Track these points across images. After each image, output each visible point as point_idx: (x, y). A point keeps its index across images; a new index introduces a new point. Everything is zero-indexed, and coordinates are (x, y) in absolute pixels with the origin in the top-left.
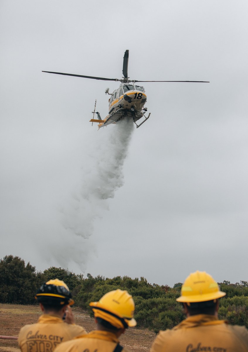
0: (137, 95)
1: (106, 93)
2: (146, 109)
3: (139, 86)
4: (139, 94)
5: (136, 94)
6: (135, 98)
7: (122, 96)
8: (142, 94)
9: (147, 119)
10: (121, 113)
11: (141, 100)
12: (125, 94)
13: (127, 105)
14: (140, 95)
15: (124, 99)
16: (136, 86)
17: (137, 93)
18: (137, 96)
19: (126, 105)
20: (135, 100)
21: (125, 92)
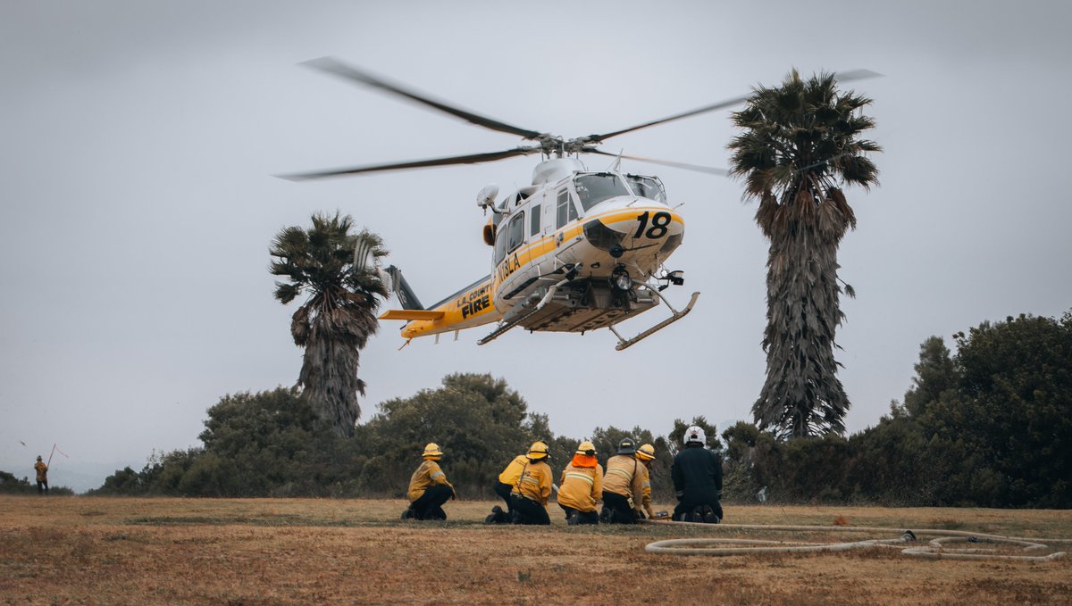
0: (650, 220)
1: (485, 207)
2: (677, 275)
3: (639, 174)
4: (658, 215)
5: (643, 218)
6: (638, 235)
7: (572, 226)
8: (668, 217)
9: (677, 317)
10: (567, 297)
11: (663, 240)
12: (589, 216)
13: (598, 264)
14: (662, 221)
15: (586, 242)
16: (629, 176)
17: (646, 214)
18: (650, 224)
19: (592, 266)
20: (638, 243)
21: (587, 207)
